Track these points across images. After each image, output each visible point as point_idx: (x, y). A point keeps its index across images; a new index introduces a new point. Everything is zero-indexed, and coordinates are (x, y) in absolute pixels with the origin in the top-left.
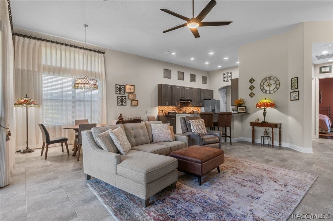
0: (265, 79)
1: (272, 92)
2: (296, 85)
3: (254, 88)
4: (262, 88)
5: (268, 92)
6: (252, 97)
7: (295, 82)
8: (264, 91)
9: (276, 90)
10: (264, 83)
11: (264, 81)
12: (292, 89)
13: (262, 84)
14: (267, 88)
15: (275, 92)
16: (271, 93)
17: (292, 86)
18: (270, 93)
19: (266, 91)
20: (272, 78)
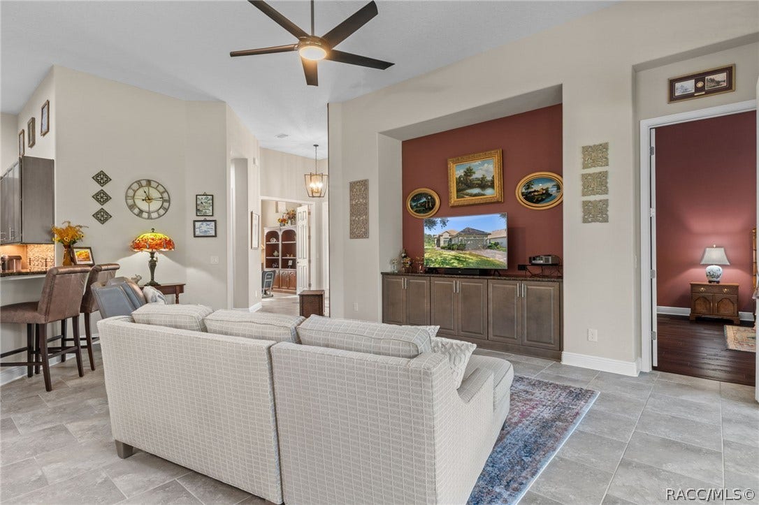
0: (139, 182)
1: (154, 215)
2: (211, 208)
3: (108, 198)
4: (130, 202)
5: (145, 215)
6: (103, 221)
7: (206, 203)
8: (136, 211)
9: (162, 212)
10: (135, 192)
11: (135, 186)
12: (197, 215)
13: (131, 193)
14: (144, 206)
15: (160, 216)
16: (151, 219)
17: (198, 210)
18: (149, 218)
19: (141, 211)
20: (154, 184)
